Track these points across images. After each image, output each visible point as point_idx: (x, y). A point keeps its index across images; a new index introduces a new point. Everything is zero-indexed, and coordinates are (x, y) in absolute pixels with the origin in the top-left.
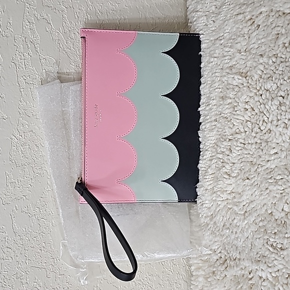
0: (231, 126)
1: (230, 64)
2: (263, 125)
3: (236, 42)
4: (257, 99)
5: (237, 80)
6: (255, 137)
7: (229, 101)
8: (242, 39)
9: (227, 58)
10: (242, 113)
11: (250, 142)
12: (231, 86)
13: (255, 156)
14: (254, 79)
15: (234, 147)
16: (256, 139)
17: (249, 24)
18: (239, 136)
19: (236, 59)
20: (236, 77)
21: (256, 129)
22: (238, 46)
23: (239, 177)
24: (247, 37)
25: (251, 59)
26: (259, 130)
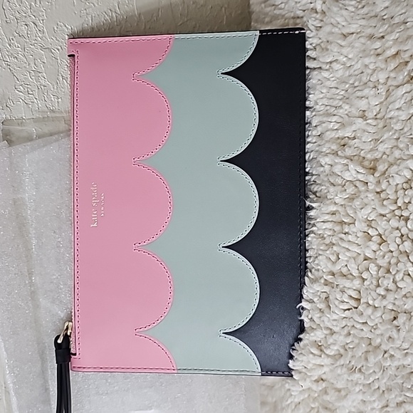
0: (333, 258)
1: (340, 134)
2: (403, 279)
3: (359, 94)
4: (394, 223)
5: (354, 172)
6: (384, 297)
7: (333, 208)
8: (372, 92)
9: (334, 119)
10: (359, 241)
11: (371, 302)
12: (339, 181)
13: (378, 332)
14: (393, 183)
15: (337, 302)
16: (385, 303)
17: (393, 68)
18: (347, 284)
19: (354, 128)
20: (351, 166)
21: (387, 283)
22: (363, 104)
23: (342, 361)
24: (382, 90)
25: (389, 139)
26: (391, 286)
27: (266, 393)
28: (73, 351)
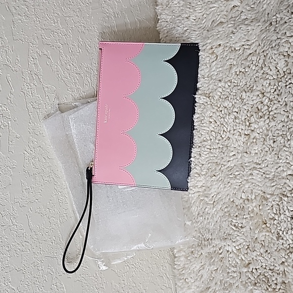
0: (200, 136)
2: (223, 134)
3: (200, 69)
4: (218, 114)
6: (218, 143)
7: (198, 116)
10: (208, 125)
11: (215, 147)
12: (198, 105)
13: (219, 158)
14: (215, 99)
15: (203, 152)
16: (219, 145)
18: (206, 143)
19: (201, 83)
21: (219, 137)
23: (208, 175)
24: (208, 66)
25: (212, 83)
26: (220, 138)
27: (185, 204)
28: (93, 174)
